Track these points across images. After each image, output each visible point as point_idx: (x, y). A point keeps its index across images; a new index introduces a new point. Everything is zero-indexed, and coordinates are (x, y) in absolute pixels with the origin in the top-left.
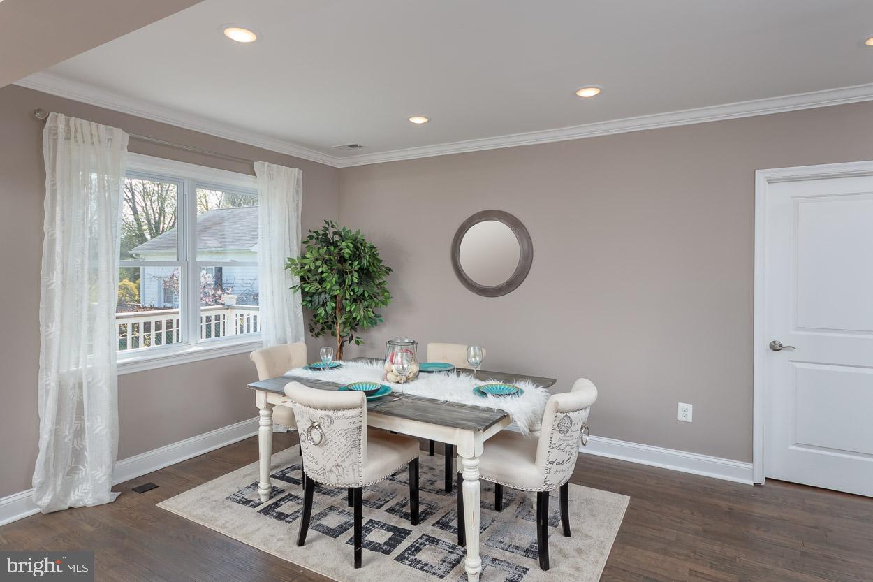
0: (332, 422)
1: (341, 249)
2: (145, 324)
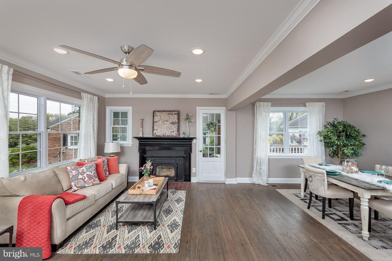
0: (315, 177)
1: (338, 128)
2: (282, 148)
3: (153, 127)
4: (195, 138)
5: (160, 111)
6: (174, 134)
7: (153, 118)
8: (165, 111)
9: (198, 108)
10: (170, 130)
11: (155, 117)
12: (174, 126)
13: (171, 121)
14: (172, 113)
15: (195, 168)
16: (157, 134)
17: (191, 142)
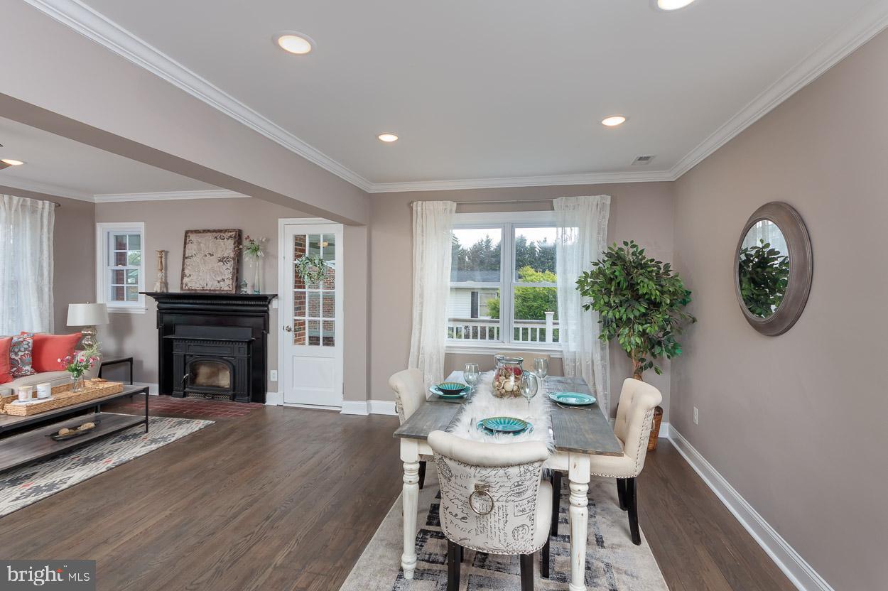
3: (183, 270)
4: (275, 296)
5: (200, 232)
6: (226, 286)
7: (185, 247)
8: (209, 231)
9: (281, 222)
10: (217, 276)
11: (189, 246)
12: (225, 267)
13: (219, 256)
14: (222, 234)
15: (275, 371)
16: (189, 285)
17: (267, 306)
